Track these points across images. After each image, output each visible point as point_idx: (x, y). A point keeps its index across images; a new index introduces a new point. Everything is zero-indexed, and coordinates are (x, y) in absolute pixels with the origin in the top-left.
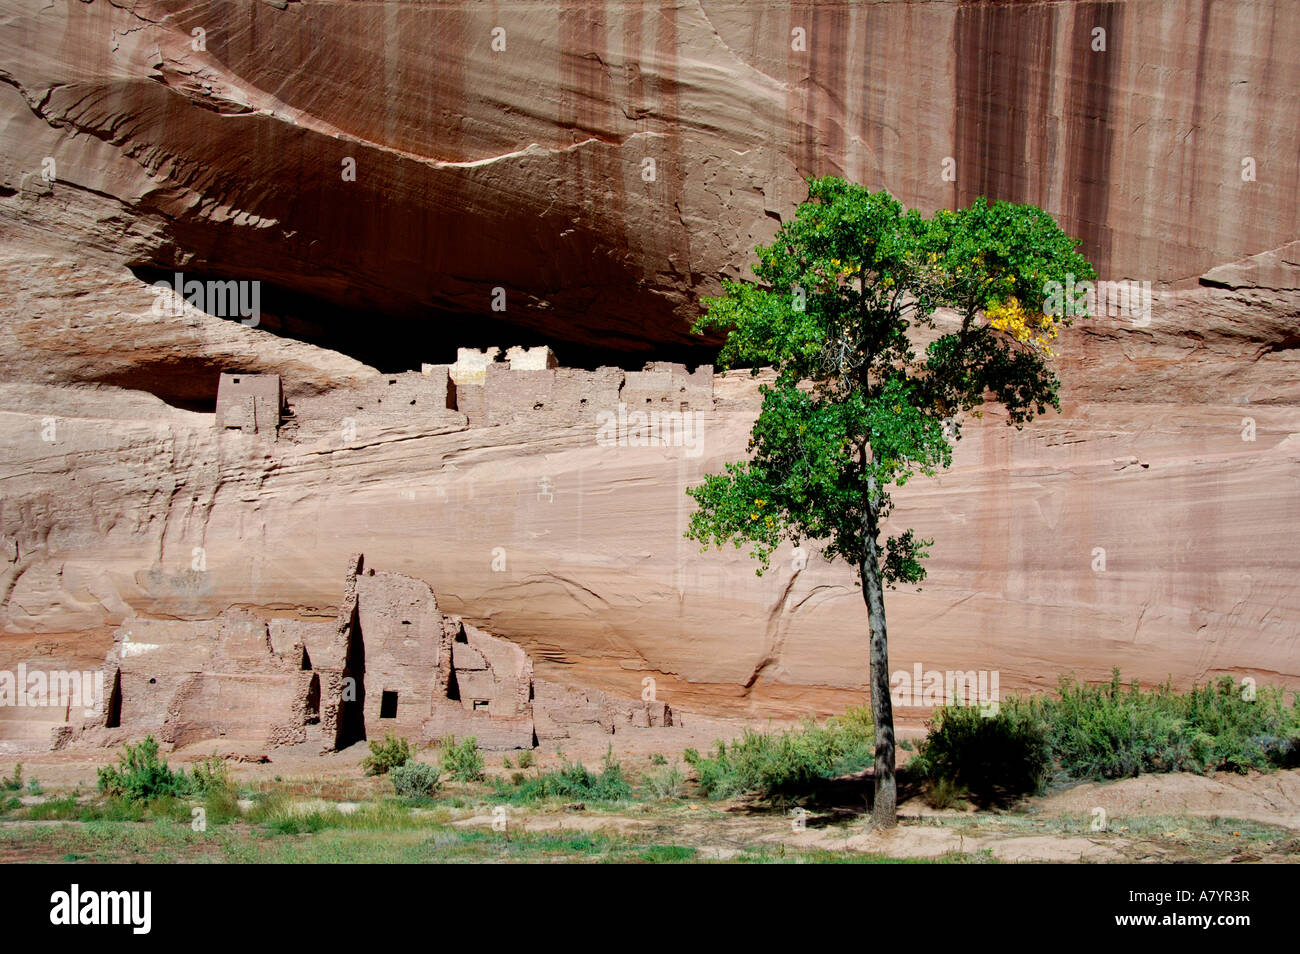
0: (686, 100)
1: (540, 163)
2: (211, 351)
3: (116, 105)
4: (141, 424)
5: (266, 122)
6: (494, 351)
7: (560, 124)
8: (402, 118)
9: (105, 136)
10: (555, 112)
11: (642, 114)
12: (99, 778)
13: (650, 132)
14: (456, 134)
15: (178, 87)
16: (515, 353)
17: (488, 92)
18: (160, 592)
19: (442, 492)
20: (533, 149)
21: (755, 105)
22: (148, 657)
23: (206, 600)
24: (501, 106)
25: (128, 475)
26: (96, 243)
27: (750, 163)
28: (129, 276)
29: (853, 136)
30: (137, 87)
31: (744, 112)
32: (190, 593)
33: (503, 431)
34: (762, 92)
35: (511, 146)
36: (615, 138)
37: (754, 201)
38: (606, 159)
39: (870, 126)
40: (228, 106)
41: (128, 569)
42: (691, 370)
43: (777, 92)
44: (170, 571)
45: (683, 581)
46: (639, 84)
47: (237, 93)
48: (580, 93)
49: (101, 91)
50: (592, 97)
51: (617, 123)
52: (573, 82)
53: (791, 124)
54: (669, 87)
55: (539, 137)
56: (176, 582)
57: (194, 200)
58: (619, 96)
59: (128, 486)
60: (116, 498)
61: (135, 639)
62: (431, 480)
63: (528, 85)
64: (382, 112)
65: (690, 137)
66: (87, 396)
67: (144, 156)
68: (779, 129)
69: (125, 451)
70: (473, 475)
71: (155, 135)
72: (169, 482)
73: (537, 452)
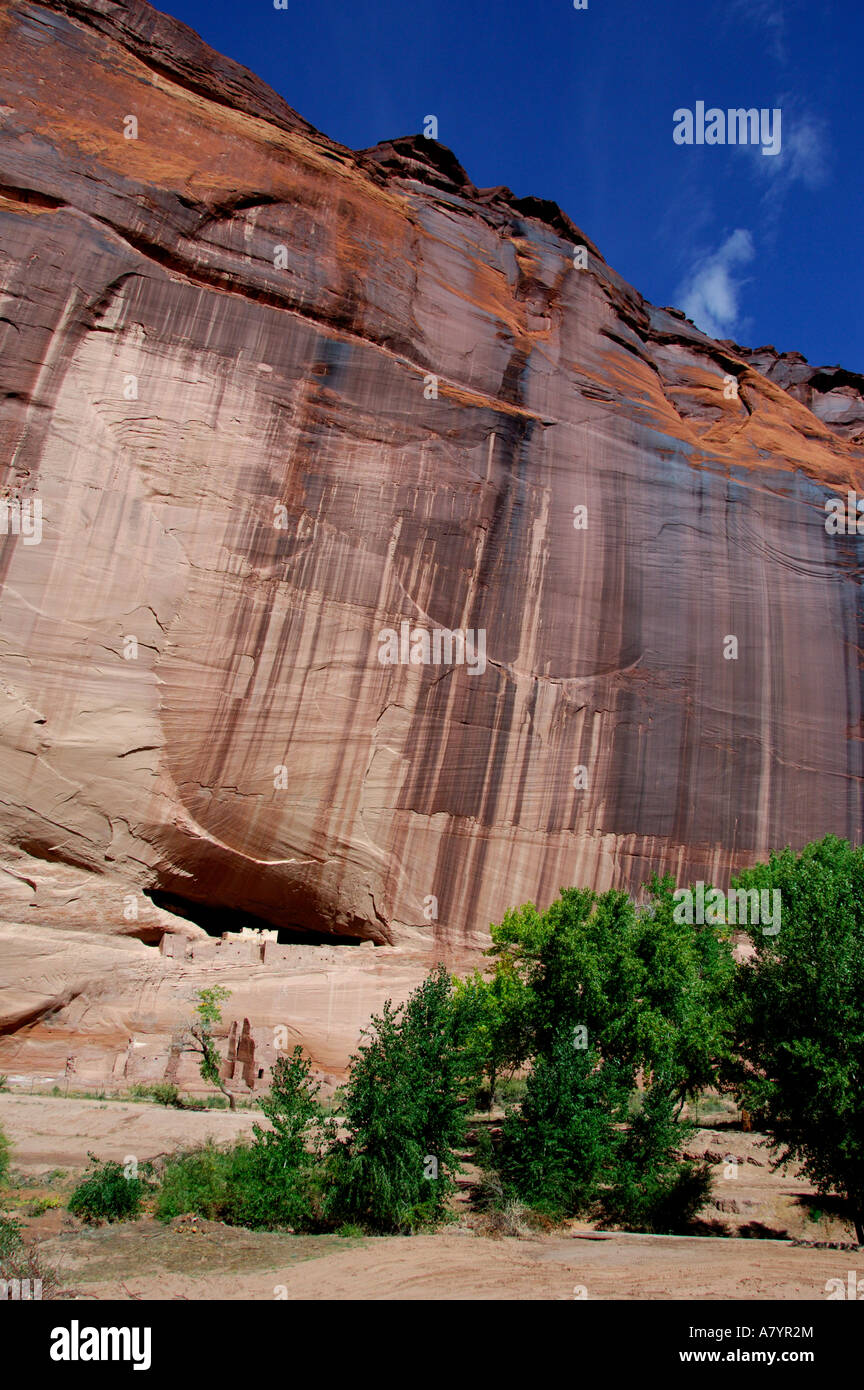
0: (351, 852)
1: (295, 866)
2: (163, 924)
3: (157, 832)
4: (137, 953)
5: (205, 841)
6: (257, 930)
7: (305, 854)
8: (250, 843)
9: (148, 841)
10: (304, 850)
11: (334, 855)
13: (335, 861)
14: (266, 852)
15: (179, 826)
16: (265, 931)
17: (284, 840)
18: (136, 1021)
19: (247, 989)
20: (292, 860)
21: (373, 858)
23: (155, 1025)
24: (286, 845)
25: (131, 973)
26: (137, 881)
27: (367, 876)
28: (142, 894)
29: (403, 872)
30: (168, 826)
31: (369, 859)
32: (148, 1022)
33: (271, 967)
34: (377, 853)
35: (284, 858)
36: (323, 861)
37: (366, 889)
38: (318, 868)
39: (408, 869)
40: (194, 835)
41: (126, 1011)
43: (381, 854)
44: (141, 1013)
45: (329, 1029)
46: (336, 844)
47: (196, 829)
48: (315, 845)
49: (154, 827)
50: (319, 846)
51: (325, 856)
52: (313, 840)
53: (384, 866)
54: (346, 847)
55: (296, 857)
56: (144, 1017)
57: (170, 865)
58: (328, 847)
59: (131, 977)
60: (126, 982)
61: (138, 1041)
62: (244, 984)
63: (298, 839)
64: (243, 841)
65: (349, 865)
66: (120, 940)
67: (159, 849)
68: (380, 867)
69: (131, 964)
70: (259, 984)
71: (165, 843)
72: (145, 978)
73: (283, 976)
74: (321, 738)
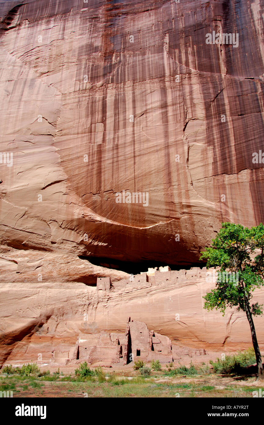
0: (193, 209)
1: (163, 226)
2: (95, 273)
3: (75, 223)
4: (81, 290)
5: (104, 223)
6: (156, 268)
7: (166, 217)
8: (132, 219)
9: (73, 230)
10: (165, 215)
11: (184, 213)
12: (75, 372)
13: (186, 217)
14: (144, 221)
15: (87, 218)
16: (161, 268)
17: (151, 212)
18: (87, 328)
19: (147, 301)
20: (161, 223)
21: (208, 208)
22: (84, 343)
23: (96, 329)
24: (153, 215)
25: (79, 302)
26: (72, 252)
27: (208, 221)
28: (78, 258)
29: (231, 212)
30: (79, 219)
31: (206, 210)
32: (93, 328)
33: (160, 286)
34: (209, 205)
35: (156, 223)
36: (178, 219)
37: (211, 229)
38: (177, 223)
39: (234, 209)
40: (97, 221)
41: (80, 323)
42: (201, 268)
43: (213, 205)
44: (88, 323)
45: (205, 319)
46: (183, 206)
47: (98, 218)
48: (170, 210)
49: (72, 221)
50: (173, 211)
51: (178, 215)
52: (168, 208)
53: (217, 211)
54: (189, 206)
55: (162, 220)
56: (90, 325)
57: (91, 241)
58: (178, 210)
59: (79, 304)
60: (77, 307)
61: (82, 339)
62: (144, 299)
63: (159, 209)
64: (128, 219)
65: (195, 217)
66: (70, 284)
67: (80, 233)
68: (214, 213)
69: (78, 296)
70: (154, 297)
71: (82, 228)
72: (87, 302)
73: (168, 290)
74: (152, 149)
